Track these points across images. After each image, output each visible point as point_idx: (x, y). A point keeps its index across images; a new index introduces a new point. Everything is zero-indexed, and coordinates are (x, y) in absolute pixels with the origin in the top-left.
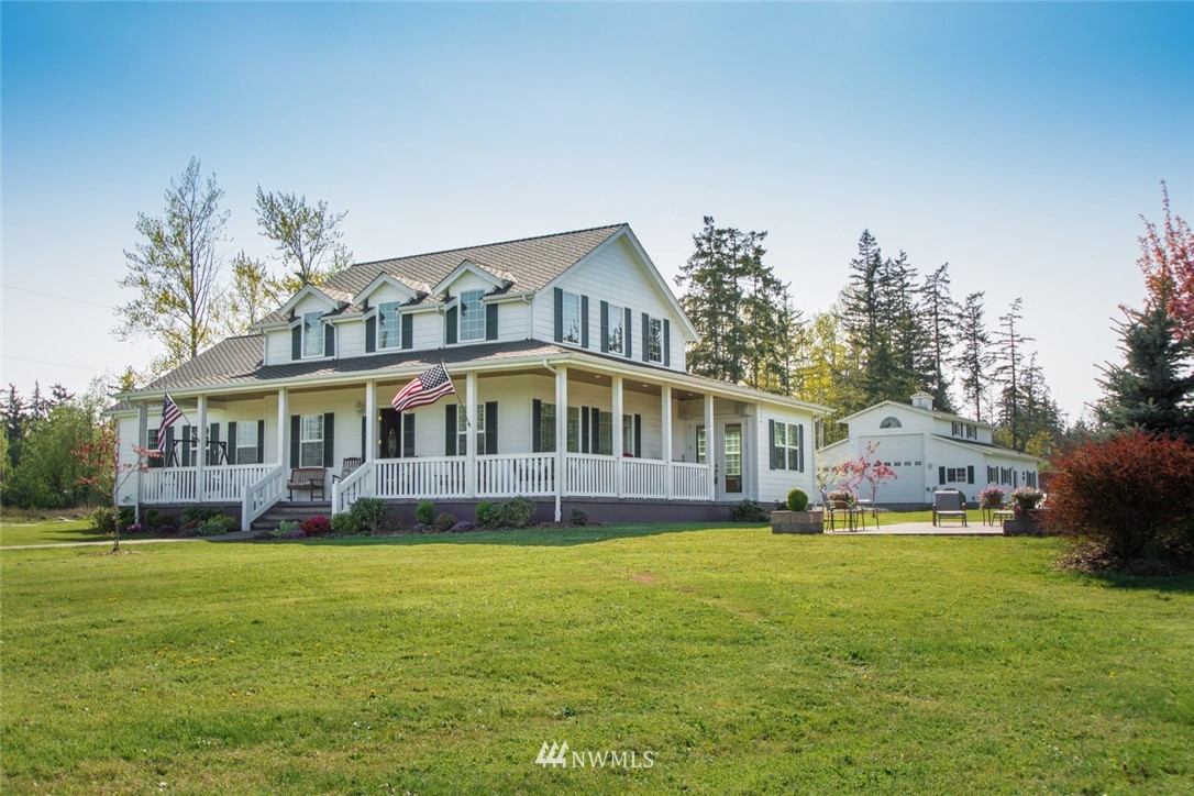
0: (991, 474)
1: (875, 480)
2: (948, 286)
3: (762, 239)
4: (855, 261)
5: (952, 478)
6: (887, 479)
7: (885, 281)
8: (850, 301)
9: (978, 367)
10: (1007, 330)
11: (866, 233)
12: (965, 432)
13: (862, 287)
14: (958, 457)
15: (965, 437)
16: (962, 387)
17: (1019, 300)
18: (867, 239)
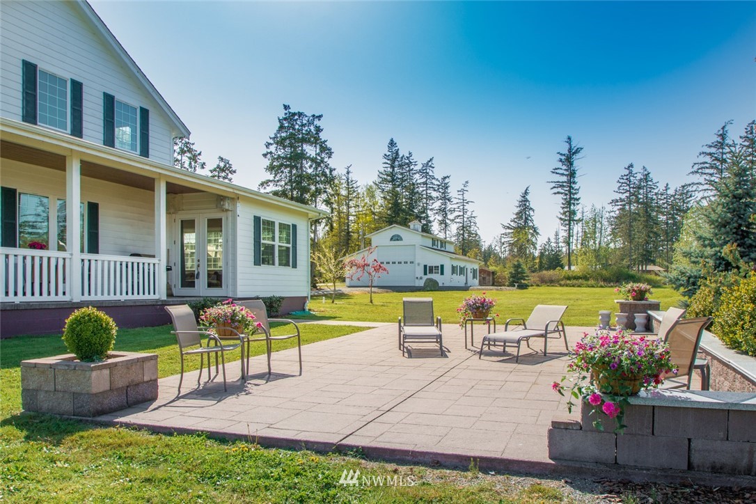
0: (454, 269)
1: (373, 274)
2: (433, 169)
3: (319, 120)
4: (385, 155)
5: (431, 271)
6: (382, 273)
7: (400, 166)
8: (383, 176)
9: (446, 214)
10: (461, 197)
11: (392, 140)
12: (439, 245)
13: (390, 170)
14: (435, 259)
15: (439, 248)
16: (438, 224)
17: (467, 182)
18: (392, 143)
